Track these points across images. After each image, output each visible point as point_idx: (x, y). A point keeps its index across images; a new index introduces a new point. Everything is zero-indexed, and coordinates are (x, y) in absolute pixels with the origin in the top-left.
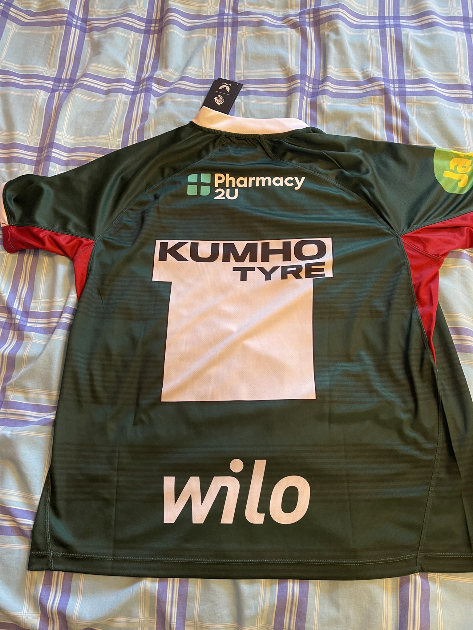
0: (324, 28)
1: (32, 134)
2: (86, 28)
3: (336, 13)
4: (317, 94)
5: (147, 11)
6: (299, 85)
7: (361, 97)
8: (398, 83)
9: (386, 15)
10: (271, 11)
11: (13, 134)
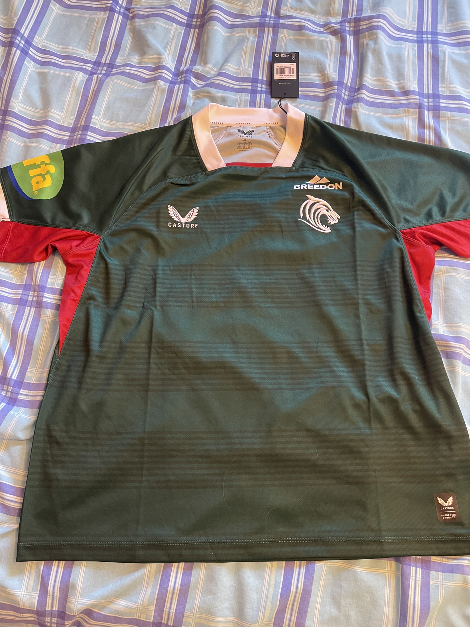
0: (363, 37)
1: (67, 113)
2: (129, 15)
3: (376, 24)
4: (353, 102)
5: (189, 6)
6: (336, 91)
7: (395, 108)
8: (432, 97)
9: (425, 30)
10: (312, 17)
11: (48, 112)
